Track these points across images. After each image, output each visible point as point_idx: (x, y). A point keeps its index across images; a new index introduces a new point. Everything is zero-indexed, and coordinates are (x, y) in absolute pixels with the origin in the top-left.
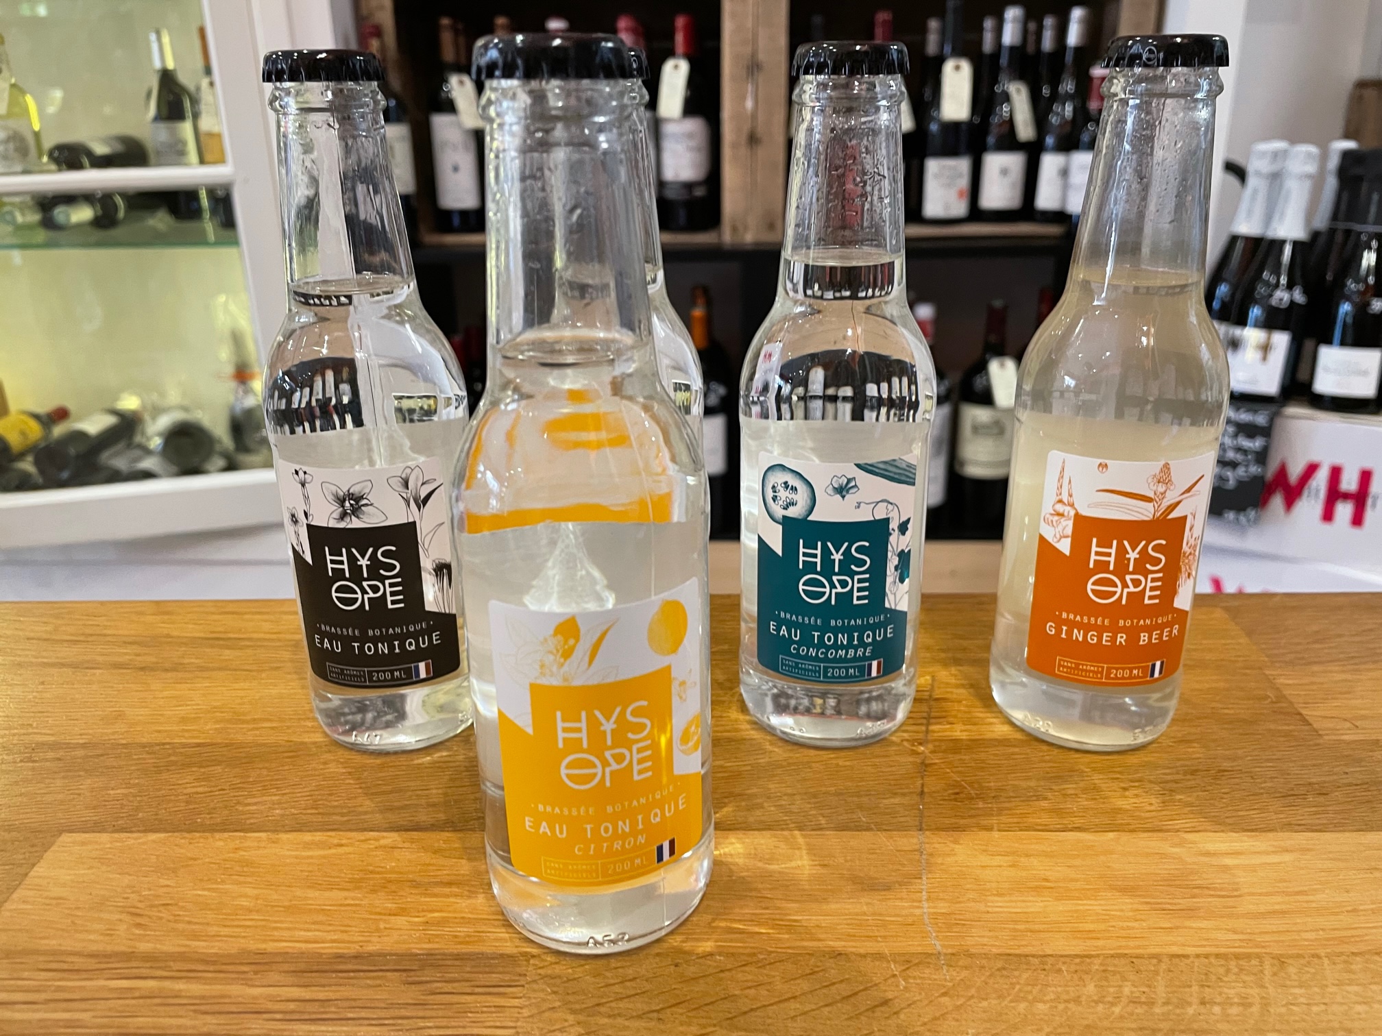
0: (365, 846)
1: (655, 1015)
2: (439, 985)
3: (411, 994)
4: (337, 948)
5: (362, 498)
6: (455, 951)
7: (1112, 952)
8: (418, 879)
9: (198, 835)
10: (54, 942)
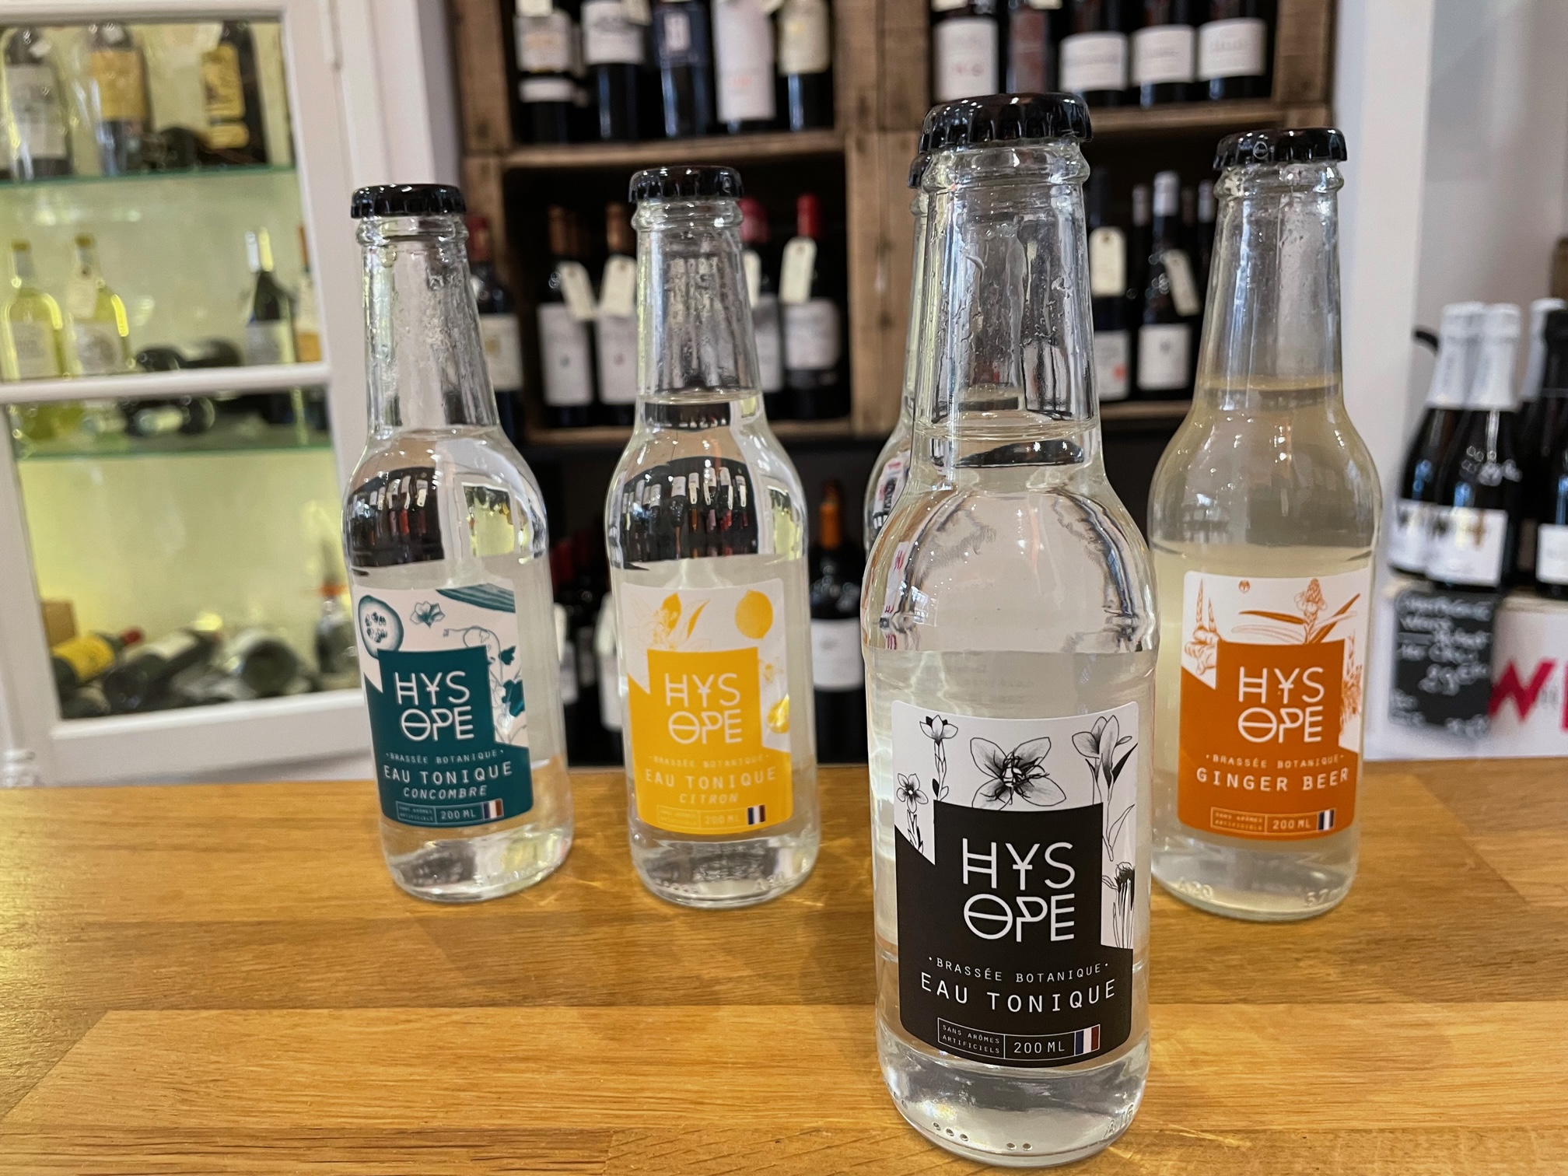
0: (435, 1022)
2: (510, 1161)
4: (399, 1124)
6: (530, 1127)
7: (1280, 1128)
8: (492, 1055)
9: (254, 1011)
10: (90, 1118)
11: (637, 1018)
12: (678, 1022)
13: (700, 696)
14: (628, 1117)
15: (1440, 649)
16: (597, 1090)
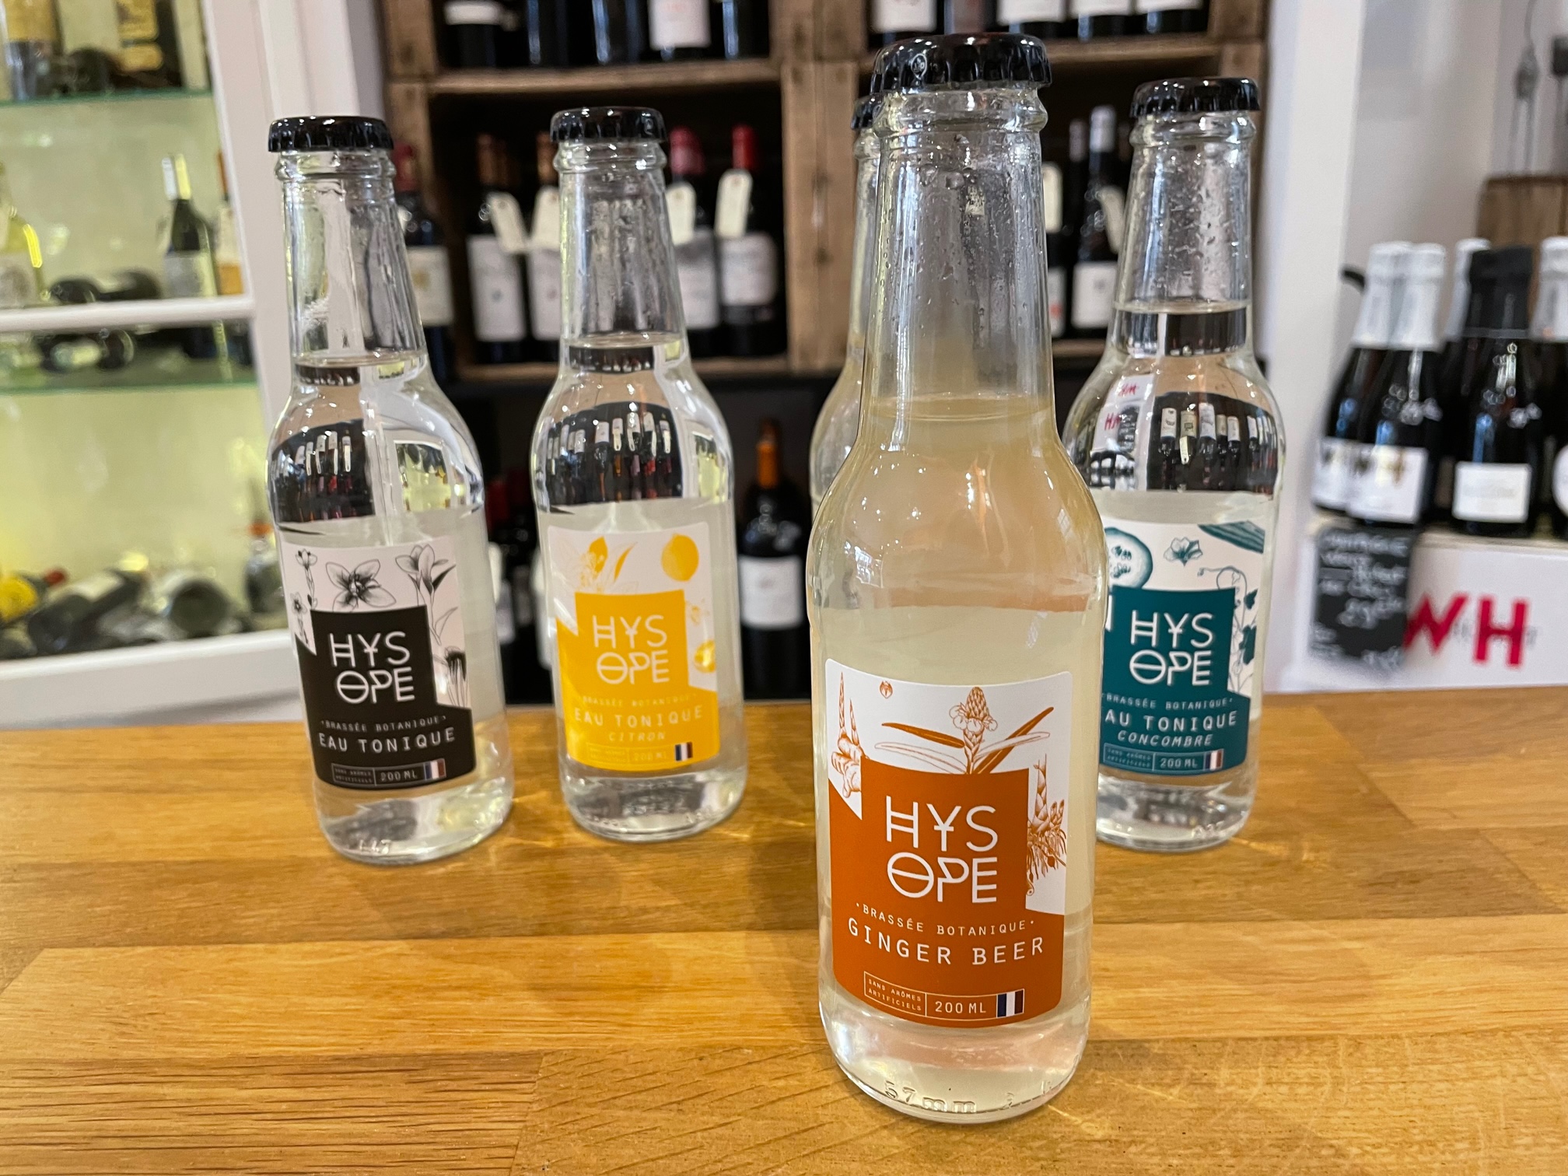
0: (369, 954)
1: (675, 1106)
2: (444, 1083)
3: (413, 1093)
5: (368, 579)
6: (462, 1052)
7: (1172, 1037)
8: (425, 984)
9: (190, 947)
10: (29, 1052)
11: (567, 946)
12: (607, 949)
13: (628, 638)
14: (559, 1039)
15: (1358, 584)
16: (529, 1014)
